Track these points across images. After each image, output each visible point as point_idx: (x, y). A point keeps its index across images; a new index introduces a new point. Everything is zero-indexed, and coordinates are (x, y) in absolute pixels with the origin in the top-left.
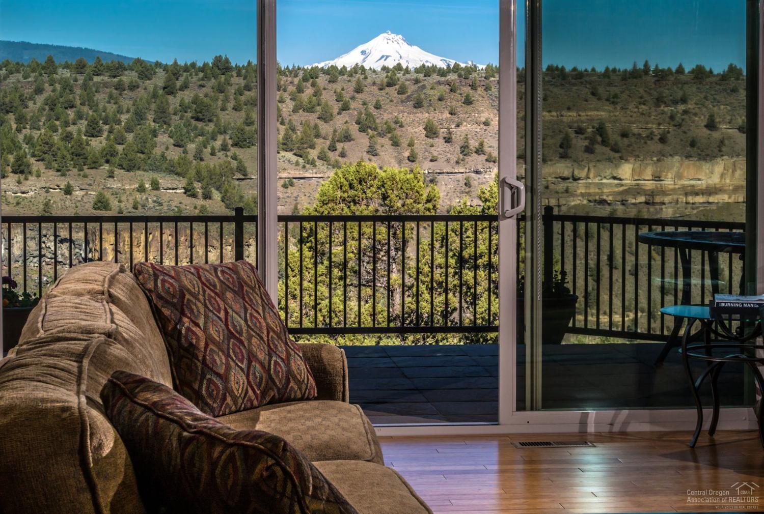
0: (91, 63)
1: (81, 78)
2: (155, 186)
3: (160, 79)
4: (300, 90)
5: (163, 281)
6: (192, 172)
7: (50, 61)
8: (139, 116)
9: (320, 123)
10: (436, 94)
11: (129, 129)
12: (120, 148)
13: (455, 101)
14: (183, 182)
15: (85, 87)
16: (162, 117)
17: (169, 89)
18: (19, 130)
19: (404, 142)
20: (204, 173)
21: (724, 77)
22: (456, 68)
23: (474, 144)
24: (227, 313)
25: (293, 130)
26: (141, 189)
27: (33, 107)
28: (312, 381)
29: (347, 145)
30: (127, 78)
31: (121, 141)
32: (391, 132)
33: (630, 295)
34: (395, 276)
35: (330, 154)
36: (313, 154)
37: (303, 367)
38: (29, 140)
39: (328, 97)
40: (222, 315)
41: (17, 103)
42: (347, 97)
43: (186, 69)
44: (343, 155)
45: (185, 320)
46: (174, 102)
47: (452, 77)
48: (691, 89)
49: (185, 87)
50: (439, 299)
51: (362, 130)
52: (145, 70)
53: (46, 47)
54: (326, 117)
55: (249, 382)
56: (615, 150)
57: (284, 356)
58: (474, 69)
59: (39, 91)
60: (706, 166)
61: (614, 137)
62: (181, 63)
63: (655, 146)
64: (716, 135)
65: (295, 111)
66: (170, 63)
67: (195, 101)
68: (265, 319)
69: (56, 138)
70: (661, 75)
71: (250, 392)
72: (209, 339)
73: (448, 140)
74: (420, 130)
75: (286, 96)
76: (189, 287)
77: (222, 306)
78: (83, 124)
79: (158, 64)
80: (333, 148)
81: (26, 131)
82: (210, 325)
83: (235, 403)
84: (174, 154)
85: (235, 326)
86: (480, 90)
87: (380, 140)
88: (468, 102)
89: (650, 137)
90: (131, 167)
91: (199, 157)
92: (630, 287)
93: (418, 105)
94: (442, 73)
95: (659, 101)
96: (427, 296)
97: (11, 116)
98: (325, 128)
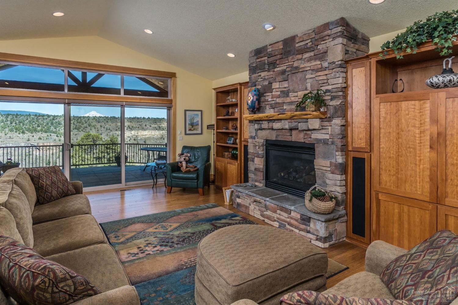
0: (38, 115)
1: (36, 117)
2: (51, 135)
3: (52, 118)
4: (78, 120)
5: (34, 172)
6: (58, 133)
7: (30, 114)
8: (48, 124)
9: (82, 125)
10: (102, 121)
11: (45, 126)
12: (44, 129)
13: (105, 122)
14: (56, 135)
15: (37, 119)
16: (52, 124)
17: (53, 119)
18: (23, 126)
19: (96, 128)
20: (60, 133)
21: (147, 119)
22: (105, 117)
23: (108, 128)
24: (52, 178)
25: (77, 126)
26: (48, 136)
27: (26, 122)
28: (74, 190)
29: (86, 129)
30: (45, 117)
31: (44, 128)
32: (94, 127)
33: (133, 151)
34: (95, 151)
35: (84, 130)
36: (80, 130)
37: (72, 187)
38: (25, 128)
39: (83, 121)
40: (50, 178)
41: (23, 121)
42: (86, 121)
43: (57, 116)
44: (86, 130)
45: (40, 181)
46: (54, 121)
47: (105, 118)
48: (143, 120)
49: (56, 119)
50: (103, 154)
51: (89, 126)
52: (49, 116)
53: (29, 112)
54: (83, 124)
55: (58, 193)
56: (131, 129)
57: (67, 185)
58: (108, 117)
59: (27, 119)
60: (145, 131)
61: (131, 127)
62: (56, 115)
63: (137, 129)
64: (146, 127)
65: (77, 123)
66: (54, 115)
67: (58, 121)
68: (62, 178)
69: (31, 127)
70: (138, 118)
71: (58, 195)
72: (47, 184)
73: (104, 128)
74: (99, 126)
75: (75, 121)
76: (42, 173)
77: (50, 176)
78: (36, 125)
79: (51, 115)
80: (84, 129)
81: (25, 126)
82: (47, 181)
83: (54, 198)
84: (54, 130)
85: (54, 181)
86: (109, 120)
87: (92, 128)
88: (107, 122)
89: (136, 127)
90: (46, 132)
91: (59, 130)
92: (133, 149)
93: (99, 122)
94: (103, 117)
95: (138, 122)
96: (100, 154)
97: (21, 124)
98: (82, 126)
